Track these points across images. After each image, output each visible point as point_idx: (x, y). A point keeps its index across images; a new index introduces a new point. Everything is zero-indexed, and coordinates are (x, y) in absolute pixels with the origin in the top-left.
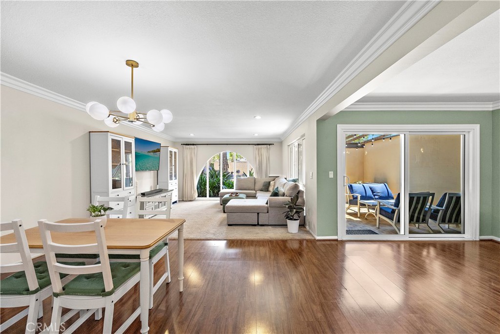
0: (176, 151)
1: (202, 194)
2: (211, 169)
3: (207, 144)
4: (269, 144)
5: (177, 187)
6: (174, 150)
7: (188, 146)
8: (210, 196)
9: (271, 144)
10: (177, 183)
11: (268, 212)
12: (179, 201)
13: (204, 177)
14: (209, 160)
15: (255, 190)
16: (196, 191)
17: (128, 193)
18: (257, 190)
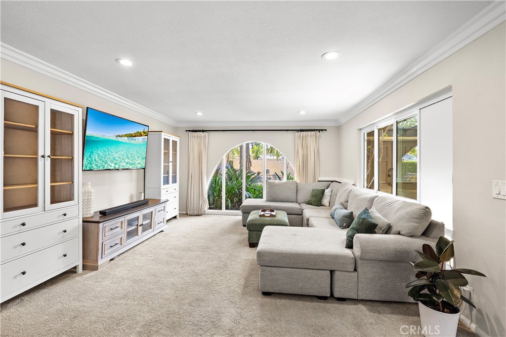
0: (177, 139)
1: (215, 205)
2: (230, 168)
3: (224, 131)
4: (319, 130)
5: (177, 195)
6: (172, 138)
7: (195, 133)
8: (227, 208)
9: (322, 130)
10: (178, 189)
11: (355, 270)
12: (181, 215)
13: (219, 179)
14: (226, 154)
15: (298, 201)
16: (206, 200)
17: (59, 216)
18: (301, 202)
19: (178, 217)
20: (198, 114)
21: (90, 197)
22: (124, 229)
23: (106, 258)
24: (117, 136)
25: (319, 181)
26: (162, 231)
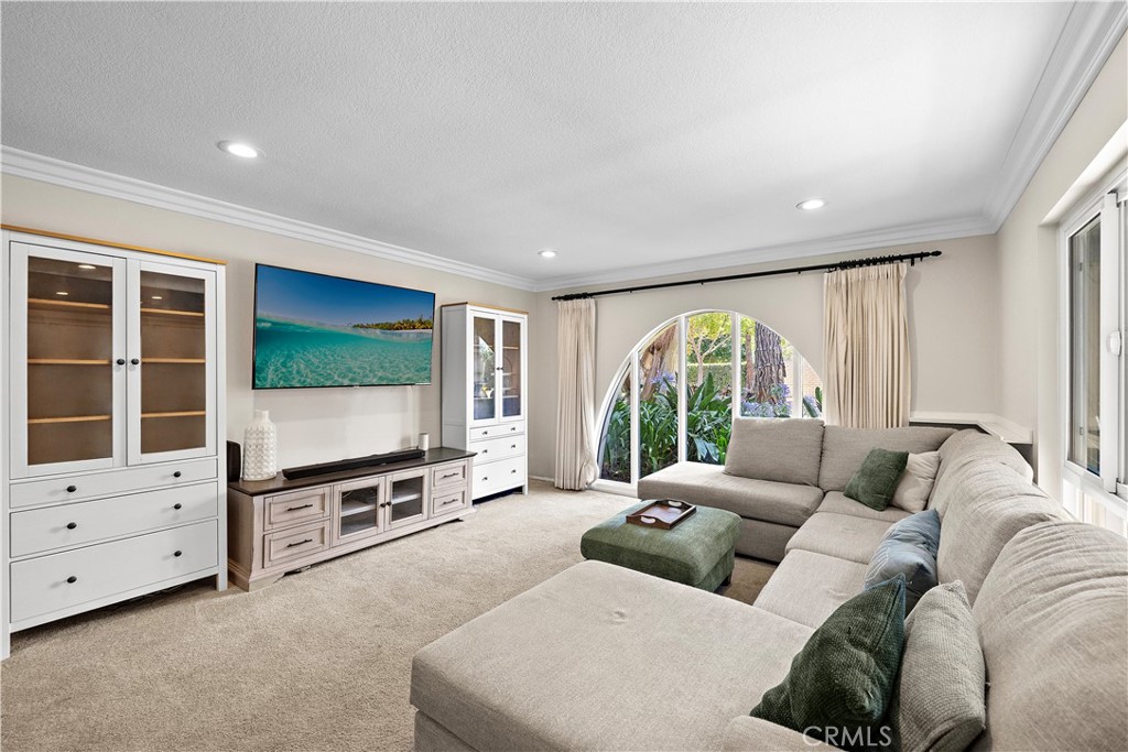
0: (520, 318)
3: (631, 290)
4: (912, 258)
5: (520, 440)
6: (502, 317)
7: (569, 303)
9: (922, 255)
10: (522, 428)
14: (637, 347)
15: (822, 483)
16: (591, 458)
17: (165, 477)
18: (832, 486)
19: (526, 490)
20: (544, 254)
21: (260, 441)
22: (332, 512)
23: (272, 569)
24: (355, 326)
25: (912, 424)
26: (457, 520)
